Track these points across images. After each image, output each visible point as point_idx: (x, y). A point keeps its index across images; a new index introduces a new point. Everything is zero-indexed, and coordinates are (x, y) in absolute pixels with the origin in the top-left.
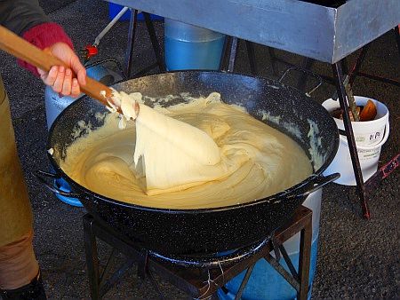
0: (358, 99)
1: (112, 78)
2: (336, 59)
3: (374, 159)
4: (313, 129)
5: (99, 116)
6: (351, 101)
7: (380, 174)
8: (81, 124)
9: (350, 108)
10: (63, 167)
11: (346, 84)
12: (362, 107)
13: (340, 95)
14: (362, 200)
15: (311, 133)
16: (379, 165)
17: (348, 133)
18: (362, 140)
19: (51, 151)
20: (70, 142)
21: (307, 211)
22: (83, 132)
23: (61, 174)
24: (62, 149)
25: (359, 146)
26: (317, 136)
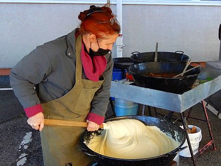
0: (189, 126)
2: (181, 112)
3: (197, 147)
6: (187, 126)
7: (199, 152)
9: (187, 129)
11: (185, 120)
12: (191, 129)
14: (193, 162)
15: (175, 135)
16: (199, 149)
18: (192, 140)
25: (191, 142)
26: (178, 136)
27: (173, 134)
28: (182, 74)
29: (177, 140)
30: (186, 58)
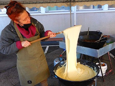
0: (102, 63)
1: (64, 60)
2: (98, 57)
4: (95, 68)
5: (61, 65)
7: (106, 75)
8: (59, 67)
9: (101, 64)
10: (56, 73)
13: (99, 62)
14: (103, 79)
15: (95, 69)
16: (106, 73)
17: (100, 68)
19: (54, 71)
20: (57, 69)
21: (94, 81)
22: (59, 68)
23: (55, 75)
24: (56, 71)
27: (94, 68)
28: (99, 40)
29: (95, 71)
30: (101, 33)
